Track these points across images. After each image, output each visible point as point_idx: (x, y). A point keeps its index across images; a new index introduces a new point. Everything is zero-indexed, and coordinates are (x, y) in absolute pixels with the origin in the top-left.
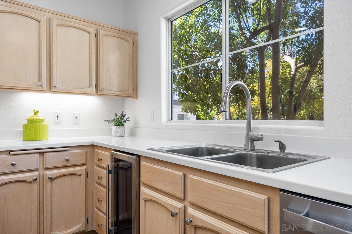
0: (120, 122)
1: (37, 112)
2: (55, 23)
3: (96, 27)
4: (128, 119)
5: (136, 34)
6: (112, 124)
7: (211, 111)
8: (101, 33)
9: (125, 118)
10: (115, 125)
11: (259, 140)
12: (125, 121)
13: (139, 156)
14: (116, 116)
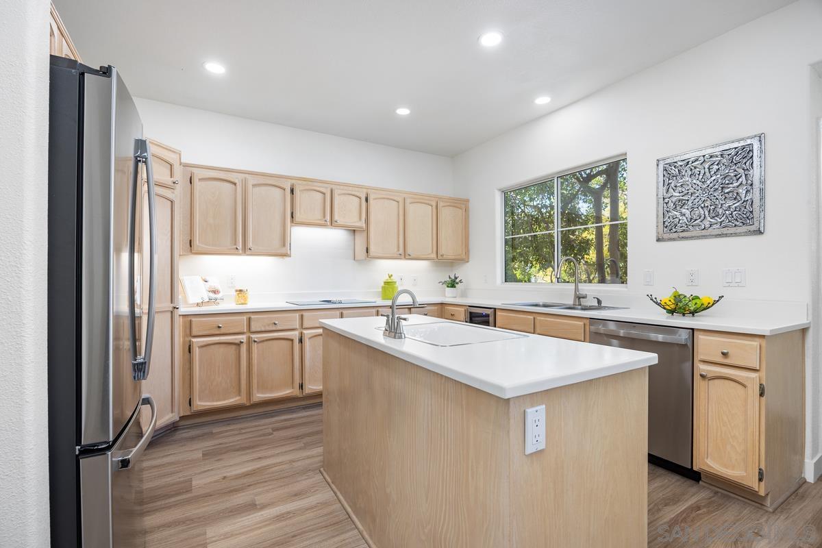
0: (453, 284)
1: (392, 276)
2: (408, 201)
3: (437, 199)
4: (461, 281)
5: (468, 201)
6: (445, 286)
7: (531, 267)
8: (441, 204)
9: (457, 281)
10: (448, 287)
11: (583, 298)
12: (457, 283)
13: (495, 309)
14: (450, 278)
